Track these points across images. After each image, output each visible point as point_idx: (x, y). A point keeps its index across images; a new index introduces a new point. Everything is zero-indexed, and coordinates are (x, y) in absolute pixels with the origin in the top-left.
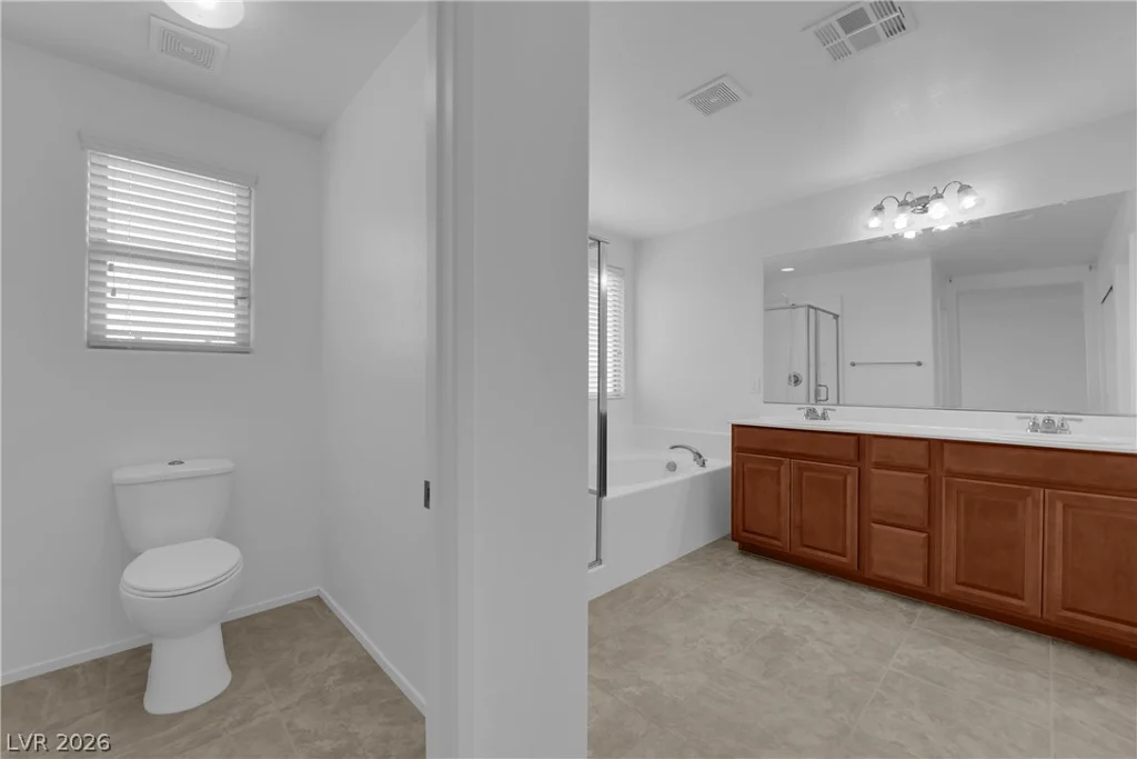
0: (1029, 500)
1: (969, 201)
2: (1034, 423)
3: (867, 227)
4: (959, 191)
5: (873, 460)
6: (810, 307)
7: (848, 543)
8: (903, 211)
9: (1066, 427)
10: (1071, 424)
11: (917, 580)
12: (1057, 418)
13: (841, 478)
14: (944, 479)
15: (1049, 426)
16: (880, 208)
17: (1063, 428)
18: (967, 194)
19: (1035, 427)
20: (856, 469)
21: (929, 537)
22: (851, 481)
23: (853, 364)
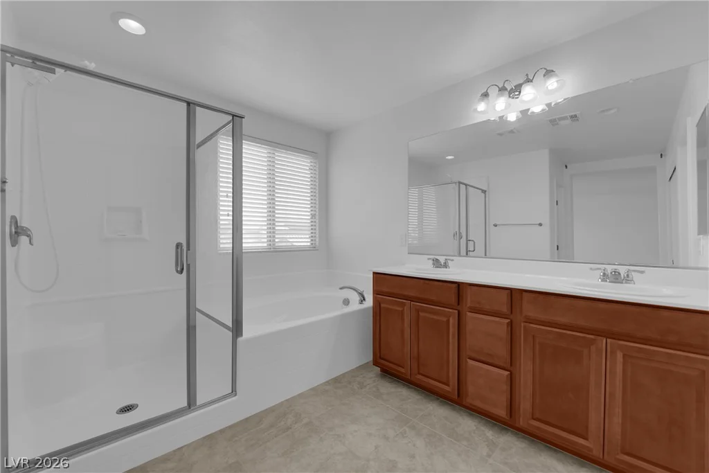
0: (593, 348)
1: (552, 83)
2: (604, 274)
3: (475, 110)
4: (544, 75)
5: (469, 305)
6: (460, 183)
7: (451, 374)
8: (502, 95)
9: (630, 276)
10: (635, 276)
11: (502, 412)
12: (623, 270)
13: (445, 319)
14: (522, 325)
15: (616, 278)
16: (486, 95)
17: (628, 280)
18: (551, 76)
19: (605, 277)
20: (457, 311)
21: (511, 374)
22: (453, 322)
23: (495, 225)
